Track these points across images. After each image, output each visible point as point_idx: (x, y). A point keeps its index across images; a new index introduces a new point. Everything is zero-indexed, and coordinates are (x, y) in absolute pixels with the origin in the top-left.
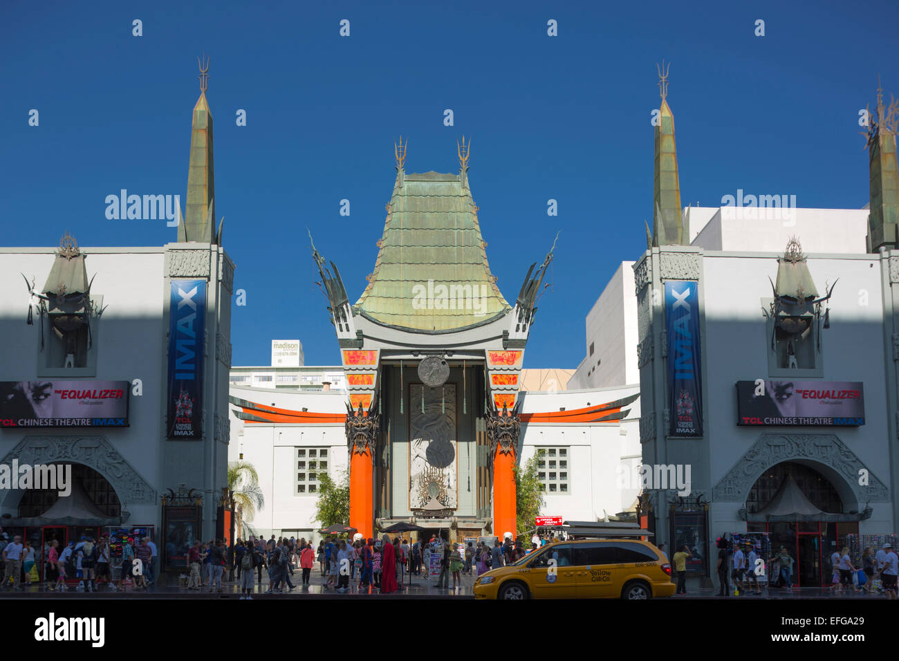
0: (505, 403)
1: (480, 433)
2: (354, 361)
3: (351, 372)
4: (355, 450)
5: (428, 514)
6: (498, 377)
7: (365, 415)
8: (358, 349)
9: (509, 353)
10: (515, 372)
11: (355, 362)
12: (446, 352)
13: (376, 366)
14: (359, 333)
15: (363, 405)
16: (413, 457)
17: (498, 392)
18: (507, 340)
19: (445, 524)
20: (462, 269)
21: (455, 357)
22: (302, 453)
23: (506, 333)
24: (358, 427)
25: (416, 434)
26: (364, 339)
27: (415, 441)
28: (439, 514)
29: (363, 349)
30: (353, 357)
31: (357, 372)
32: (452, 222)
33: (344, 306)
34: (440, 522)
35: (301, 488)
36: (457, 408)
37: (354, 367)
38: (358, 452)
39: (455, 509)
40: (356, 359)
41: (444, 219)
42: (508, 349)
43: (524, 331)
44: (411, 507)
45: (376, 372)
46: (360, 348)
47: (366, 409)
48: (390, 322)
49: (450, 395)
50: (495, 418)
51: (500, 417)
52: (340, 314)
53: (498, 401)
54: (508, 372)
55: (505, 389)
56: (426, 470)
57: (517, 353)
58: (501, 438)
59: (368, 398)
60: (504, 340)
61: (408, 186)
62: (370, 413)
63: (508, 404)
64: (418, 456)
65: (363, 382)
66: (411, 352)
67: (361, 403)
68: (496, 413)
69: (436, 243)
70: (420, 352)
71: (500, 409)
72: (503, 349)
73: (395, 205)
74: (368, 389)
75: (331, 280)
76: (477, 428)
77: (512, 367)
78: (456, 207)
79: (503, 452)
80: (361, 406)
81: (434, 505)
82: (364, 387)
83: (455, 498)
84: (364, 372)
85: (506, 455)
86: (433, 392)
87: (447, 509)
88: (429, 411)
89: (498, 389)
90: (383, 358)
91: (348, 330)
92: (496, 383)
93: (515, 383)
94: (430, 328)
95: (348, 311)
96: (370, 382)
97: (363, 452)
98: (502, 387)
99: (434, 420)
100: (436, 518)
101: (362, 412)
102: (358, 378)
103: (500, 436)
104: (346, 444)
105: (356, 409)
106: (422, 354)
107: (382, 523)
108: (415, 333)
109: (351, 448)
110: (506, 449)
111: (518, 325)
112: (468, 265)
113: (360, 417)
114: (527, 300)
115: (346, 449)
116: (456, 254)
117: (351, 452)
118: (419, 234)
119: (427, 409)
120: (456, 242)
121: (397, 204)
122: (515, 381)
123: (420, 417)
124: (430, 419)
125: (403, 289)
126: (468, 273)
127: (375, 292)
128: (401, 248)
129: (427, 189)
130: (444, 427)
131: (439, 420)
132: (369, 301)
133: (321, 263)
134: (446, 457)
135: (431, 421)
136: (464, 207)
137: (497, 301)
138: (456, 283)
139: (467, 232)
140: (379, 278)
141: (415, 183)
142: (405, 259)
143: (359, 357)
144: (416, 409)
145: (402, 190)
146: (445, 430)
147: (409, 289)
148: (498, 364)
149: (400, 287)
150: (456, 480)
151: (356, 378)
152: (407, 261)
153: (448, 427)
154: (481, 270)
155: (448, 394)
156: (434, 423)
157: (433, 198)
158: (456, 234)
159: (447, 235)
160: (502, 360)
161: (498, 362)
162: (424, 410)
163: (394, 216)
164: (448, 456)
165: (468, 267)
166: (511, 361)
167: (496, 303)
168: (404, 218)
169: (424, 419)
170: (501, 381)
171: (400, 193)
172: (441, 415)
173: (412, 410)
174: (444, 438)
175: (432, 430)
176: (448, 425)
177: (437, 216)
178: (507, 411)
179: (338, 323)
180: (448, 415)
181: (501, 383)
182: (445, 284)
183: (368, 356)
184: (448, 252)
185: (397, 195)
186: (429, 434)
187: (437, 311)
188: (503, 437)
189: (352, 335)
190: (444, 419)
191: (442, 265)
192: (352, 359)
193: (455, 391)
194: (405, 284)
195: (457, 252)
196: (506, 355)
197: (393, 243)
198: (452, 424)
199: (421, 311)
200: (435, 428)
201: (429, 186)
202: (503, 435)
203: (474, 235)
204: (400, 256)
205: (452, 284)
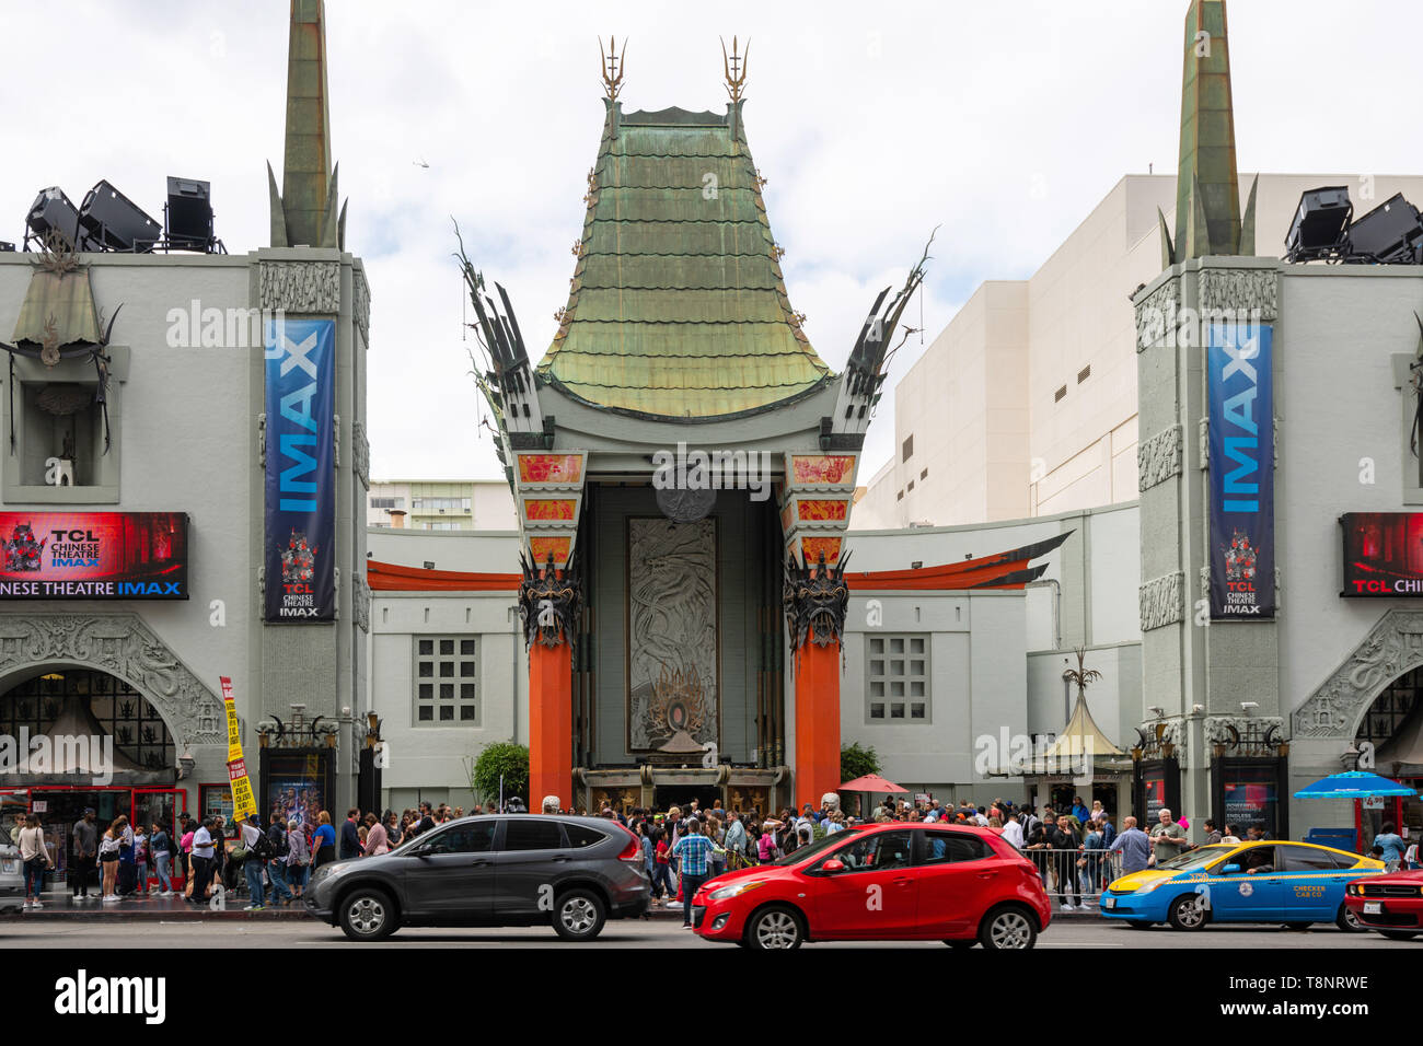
0: (822, 555)
2: (539, 475)
3: (532, 496)
4: (541, 643)
5: (675, 762)
6: (811, 505)
7: (558, 577)
8: (545, 452)
9: (832, 460)
10: (841, 496)
11: (540, 477)
13: (580, 485)
14: (549, 423)
15: (555, 558)
16: (634, 655)
17: (807, 533)
18: (829, 435)
19: (707, 778)
20: (735, 301)
22: (426, 646)
23: (827, 423)
24: (546, 598)
25: (639, 614)
26: (558, 433)
28: (692, 761)
29: (554, 452)
30: (537, 468)
31: (544, 495)
32: (716, 207)
33: (521, 370)
34: (696, 774)
35: (426, 713)
36: (717, 562)
37: (538, 485)
40: (543, 471)
41: (700, 202)
42: (829, 453)
43: (861, 417)
45: (579, 497)
46: (550, 450)
47: (560, 565)
48: (605, 402)
49: (706, 537)
50: (803, 582)
51: (813, 581)
52: (514, 384)
53: (808, 550)
54: (828, 497)
55: (822, 528)
56: (664, 677)
57: (847, 459)
58: (813, 620)
59: (565, 546)
60: (822, 435)
61: (628, 136)
62: (568, 573)
63: (827, 557)
64: (644, 652)
65: (555, 515)
68: (806, 573)
69: (686, 247)
71: (813, 566)
72: (820, 453)
73: (605, 173)
74: (564, 527)
75: (497, 318)
77: (836, 487)
78: (721, 178)
79: (818, 645)
80: (551, 560)
81: (684, 742)
82: (558, 522)
83: (714, 729)
84: (557, 496)
88: (666, 568)
89: (807, 528)
90: (593, 468)
91: (528, 416)
92: (805, 518)
93: (841, 517)
94: (679, 412)
95: (528, 379)
96: (568, 515)
97: (555, 645)
98: (812, 523)
99: (674, 586)
100: (688, 766)
101: (554, 570)
102: (545, 507)
103: (811, 616)
104: (522, 631)
105: (541, 565)
107: (585, 777)
108: (654, 421)
109: (533, 636)
110: (822, 640)
111: (851, 407)
112: (747, 291)
113: (550, 580)
114: (869, 361)
115: (523, 640)
116: (723, 270)
117: (535, 646)
118: (651, 230)
119: (662, 565)
120: (723, 246)
121: (608, 173)
122: (841, 512)
123: (648, 580)
124: (666, 583)
125: (623, 338)
126: (747, 306)
127: (571, 344)
128: (619, 258)
129: (664, 142)
130: (694, 600)
131: (684, 586)
132: (563, 362)
133: (477, 286)
134: (698, 654)
135: (670, 588)
136: (737, 178)
137: (806, 361)
138: (725, 326)
139: (744, 228)
140: (579, 316)
141: (642, 131)
142: (627, 280)
143: (547, 467)
144: (641, 565)
145: (618, 143)
146: (695, 604)
147: (635, 338)
148: (811, 481)
149: (618, 334)
150: (717, 697)
151: (541, 508)
152: (631, 284)
153: (701, 599)
154: (772, 301)
155: (702, 537)
156: (674, 591)
157: (676, 161)
158: (722, 231)
159: (705, 233)
160: (818, 473)
161: (809, 478)
162: (657, 566)
163: (602, 196)
164: (702, 652)
165: (746, 296)
166: (834, 475)
167: (803, 364)
168: (623, 199)
169: (656, 583)
170: (815, 512)
171: (613, 150)
172: (689, 576)
173: (632, 566)
174: (694, 618)
175: (671, 604)
176: (701, 594)
177: (686, 197)
178: (825, 570)
179: (509, 403)
180: (702, 576)
181: (815, 517)
182: (704, 328)
183: (565, 467)
184: (709, 266)
185: (608, 153)
186: (666, 611)
187: (690, 381)
188: (819, 619)
189: (534, 426)
190: (692, 583)
191: (698, 292)
192: (536, 471)
193: (714, 531)
194: (627, 328)
195: (726, 267)
196: (827, 464)
197: (603, 248)
198: (709, 593)
199: (661, 380)
200: (677, 601)
201: (668, 137)
202: (818, 615)
203: (758, 233)
204: (617, 271)
205: (718, 329)
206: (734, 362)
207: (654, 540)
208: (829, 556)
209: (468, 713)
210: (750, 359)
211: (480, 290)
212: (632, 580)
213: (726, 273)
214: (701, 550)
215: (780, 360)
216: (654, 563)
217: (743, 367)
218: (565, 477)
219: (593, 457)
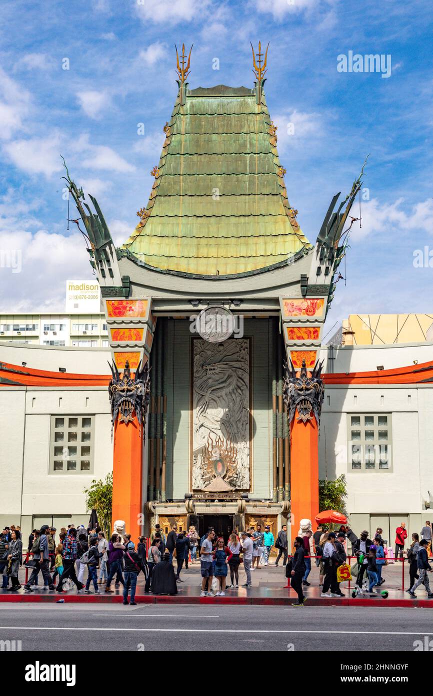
0: (304, 362)
1: (277, 397)
2: (120, 313)
3: (115, 326)
4: (120, 419)
5: (210, 498)
6: (295, 330)
7: (132, 377)
8: (124, 298)
9: (309, 301)
10: (316, 324)
11: (120, 314)
12: (232, 301)
13: (146, 318)
14: (125, 279)
15: (130, 366)
16: (195, 428)
17: (295, 348)
18: (306, 286)
19: (231, 509)
20: (254, 202)
21: (243, 306)
22: (59, 422)
23: (304, 278)
24: (123, 391)
25: (199, 401)
26: (133, 287)
27: (198, 408)
28: (224, 497)
29: (130, 298)
30: (118, 308)
31: (123, 325)
32: (244, 145)
33: (107, 249)
34: (223, 506)
35: (58, 465)
36: (250, 367)
37: (119, 319)
38: (122, 422)
39: (248, 491)
40: (122, 310)
41: (234, 142)
42: (307, 297)
43: (326, 274)
44: (193, 488)
45: (146, 326)
46: (127, 297)
47: (133, 370)
48: (164, 266)
49: (243, 351)
50: (292, 379)
51: (298, 379)
52: (103, 257)
53: (295, 359)
54: (308, 324)
55: (304, 345)
56: (210, 442)
57: (318, 301)
58: (298, 404)
59: (137, 357)
60: (301, 286)
61: (192, 103)
62: (139, 375)
63: (308, 363)
64: (202, 425)
65: (130, 338)
66: (190, 301)
67: (127, 363)
68: (293, 374)
69: (224, 170)
70: (200, 301)
71: (298, 369)
72: (302, 297)
73: (175, 125)
74: (136, 346)
75: (91, 217)
76: (274, 392)
77: (312, 318)
78: (249, 127)
79: (301, 421)
81: (219, 485)
82: (132, 343)
83: (247, 476)
84: (132, 326)
85: (305, 424)
86: (221, 348)
87: (236, 491)
88: (217, 371)
89: (295, 345)
90: (156, 309)
91: (112, 276)
92: (292, 338)
93: (316, 337)
94: (213, 272)
95: (112, 253)
96: (138, 338)
97: (129, 421)
98: (300, 342)
99: (222, 383)
100: (220, 501)
101: (129, 374)
102: (124, 333)
103: (297, 402)
104: (110, 411)
105: (121, 370)
106: (203, 304)
107: (154, 507)
108: (194, 278)
109: (115, 416)
110: (305, 417)
111: (319, 268)
112: (262, 196)
113: (126, 379)
114: (330, 238)
115: (110, 417)
116: (247, 183)
117: (115, 422)
118: (203, 160)
119: (214, 369)
120: (248, 169)
121: (177, 125)
122: (316, 334)
123: (205, 378)
124: (218, 381)
125: (181, 226)
126: (262, 205)
127: (148, 230)
128: (182, 177)
129: (214, 106)
130: (235, 391)
131: (228, 382)
132: (141, 242)
133: (78, 197)
134: (237, 427)
135: (219, 384)
136: (259, 127)
137: (297, 239)
138: (247, 218)
139: (262, 157)
140: (153, 213)
141: (200, 99)
142: (186, 190)
143: (125, 308)
144: (200, 369)
145: (185, 107)
146: (235, 394)
147: (189, 226)
148: (295, 315)
149: (178, 224)
150: (250, 455)
151: (122, 333)
152: (188, 193)
153: (239, 391)
154: (278, 202)
155: (240, 351)
156: (222, 385)
157: (221, 117)
158: (248, 159)
159: (236, 161)
160: (300, 309)
161: (294, 313)
162: (210, 370)
163: (173, 139)
164: (240, 425)
165: (261, 199)
166: (311, 310)
167: (295, 241)
168: (186, 141)
169: (210, 381)
170: (299, 335)
171: (181, 112)
172: (231, 376)
173: (195, 370)
174: (234, 404)
175: (219, 394)
176: (239, 388)
177: (226, 139)
178: (306, 372)
179: (100, 268)
180: (240, 376)
181: (299, 338)
182: (233, 219)
183: (136, 307)
184: (238, 180)
185: (178, 114)
186: (216, 399)
187: (222, 252)
188: (302, 403)
189: (117, 282)
190: (234, 381)
191: (231, 197)
192: (118, 311)
193: (248, 347)
194: (184, 220)
195: (249, 181)
196: (305, 304)
197: (172, 172)
198: (245, 387)
199: (204, 252)
200: (223, 393)
201: (216, 103)
202: (301, 401)
203: (271, 160)
204: (180, 187)
205: (242, 219)
206: (251, 240)
207: (209, 353)
208: (309, 363)
209: (85, 466)
210: (261, 238)
211: (81, 199)
212: (194, 379)
213: (249, 185)
214: (240, 359)
215: (280, 238)
216: (208, 367)
217: (256, 244)
218: (136, 314)
219: (155, 302)
